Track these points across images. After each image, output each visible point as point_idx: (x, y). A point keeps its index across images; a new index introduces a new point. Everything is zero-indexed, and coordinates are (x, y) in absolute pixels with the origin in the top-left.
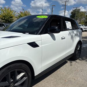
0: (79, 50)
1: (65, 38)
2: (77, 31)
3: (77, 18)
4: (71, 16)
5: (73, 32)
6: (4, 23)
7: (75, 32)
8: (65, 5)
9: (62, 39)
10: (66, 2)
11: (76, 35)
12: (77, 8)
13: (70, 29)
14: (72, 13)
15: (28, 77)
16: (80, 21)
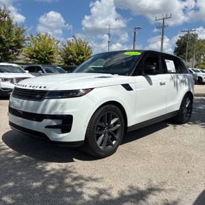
0: (188, 108)
1: (164, 84)
2: (184, 76)
3: (190, 54)
4: (176, 51)
5: (177, 77)
6: (40, 66)
7: (181, 77)
8: (163, 27)
9: (161, 84)
10: (164, 19)
11: (182, 81)
12: (191, 32)
13: (173, 71)
14: (178, 43)
15: (122, 125)
16: (197, 60)
